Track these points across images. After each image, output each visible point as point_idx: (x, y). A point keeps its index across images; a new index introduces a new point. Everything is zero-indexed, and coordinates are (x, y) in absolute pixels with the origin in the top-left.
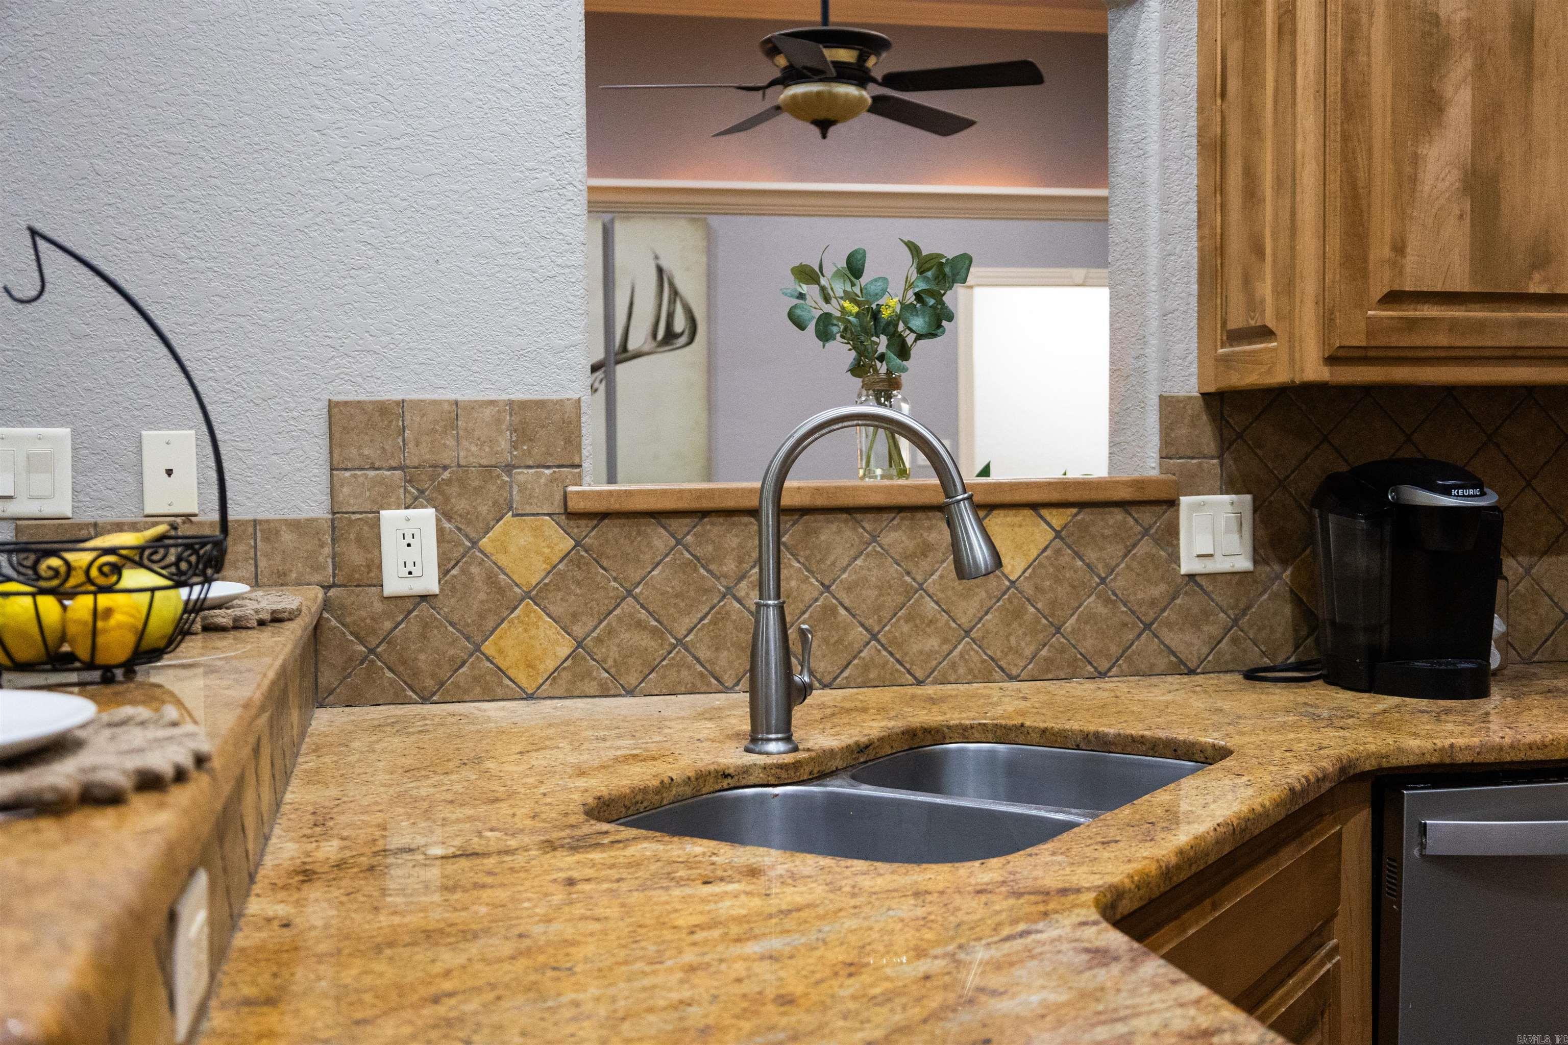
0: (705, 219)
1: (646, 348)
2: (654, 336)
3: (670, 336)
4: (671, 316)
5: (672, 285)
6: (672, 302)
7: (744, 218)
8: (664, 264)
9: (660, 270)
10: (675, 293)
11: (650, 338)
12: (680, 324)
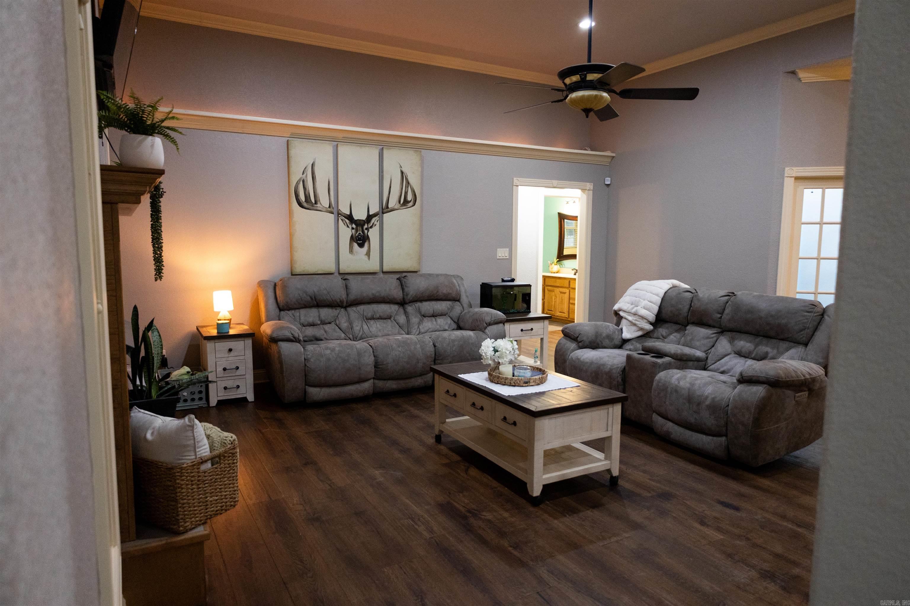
0: (421, 151)
1: (396, 207)
2: (400, 202)
3: (406, 202)
4: (406, 193)
5: (407, 179)
6: (407, 187)
7: (434, 152)
8: (403, 170)
9: (402, 173)
10: (408, 183)
11: (398, 203)
12: (410, 197)
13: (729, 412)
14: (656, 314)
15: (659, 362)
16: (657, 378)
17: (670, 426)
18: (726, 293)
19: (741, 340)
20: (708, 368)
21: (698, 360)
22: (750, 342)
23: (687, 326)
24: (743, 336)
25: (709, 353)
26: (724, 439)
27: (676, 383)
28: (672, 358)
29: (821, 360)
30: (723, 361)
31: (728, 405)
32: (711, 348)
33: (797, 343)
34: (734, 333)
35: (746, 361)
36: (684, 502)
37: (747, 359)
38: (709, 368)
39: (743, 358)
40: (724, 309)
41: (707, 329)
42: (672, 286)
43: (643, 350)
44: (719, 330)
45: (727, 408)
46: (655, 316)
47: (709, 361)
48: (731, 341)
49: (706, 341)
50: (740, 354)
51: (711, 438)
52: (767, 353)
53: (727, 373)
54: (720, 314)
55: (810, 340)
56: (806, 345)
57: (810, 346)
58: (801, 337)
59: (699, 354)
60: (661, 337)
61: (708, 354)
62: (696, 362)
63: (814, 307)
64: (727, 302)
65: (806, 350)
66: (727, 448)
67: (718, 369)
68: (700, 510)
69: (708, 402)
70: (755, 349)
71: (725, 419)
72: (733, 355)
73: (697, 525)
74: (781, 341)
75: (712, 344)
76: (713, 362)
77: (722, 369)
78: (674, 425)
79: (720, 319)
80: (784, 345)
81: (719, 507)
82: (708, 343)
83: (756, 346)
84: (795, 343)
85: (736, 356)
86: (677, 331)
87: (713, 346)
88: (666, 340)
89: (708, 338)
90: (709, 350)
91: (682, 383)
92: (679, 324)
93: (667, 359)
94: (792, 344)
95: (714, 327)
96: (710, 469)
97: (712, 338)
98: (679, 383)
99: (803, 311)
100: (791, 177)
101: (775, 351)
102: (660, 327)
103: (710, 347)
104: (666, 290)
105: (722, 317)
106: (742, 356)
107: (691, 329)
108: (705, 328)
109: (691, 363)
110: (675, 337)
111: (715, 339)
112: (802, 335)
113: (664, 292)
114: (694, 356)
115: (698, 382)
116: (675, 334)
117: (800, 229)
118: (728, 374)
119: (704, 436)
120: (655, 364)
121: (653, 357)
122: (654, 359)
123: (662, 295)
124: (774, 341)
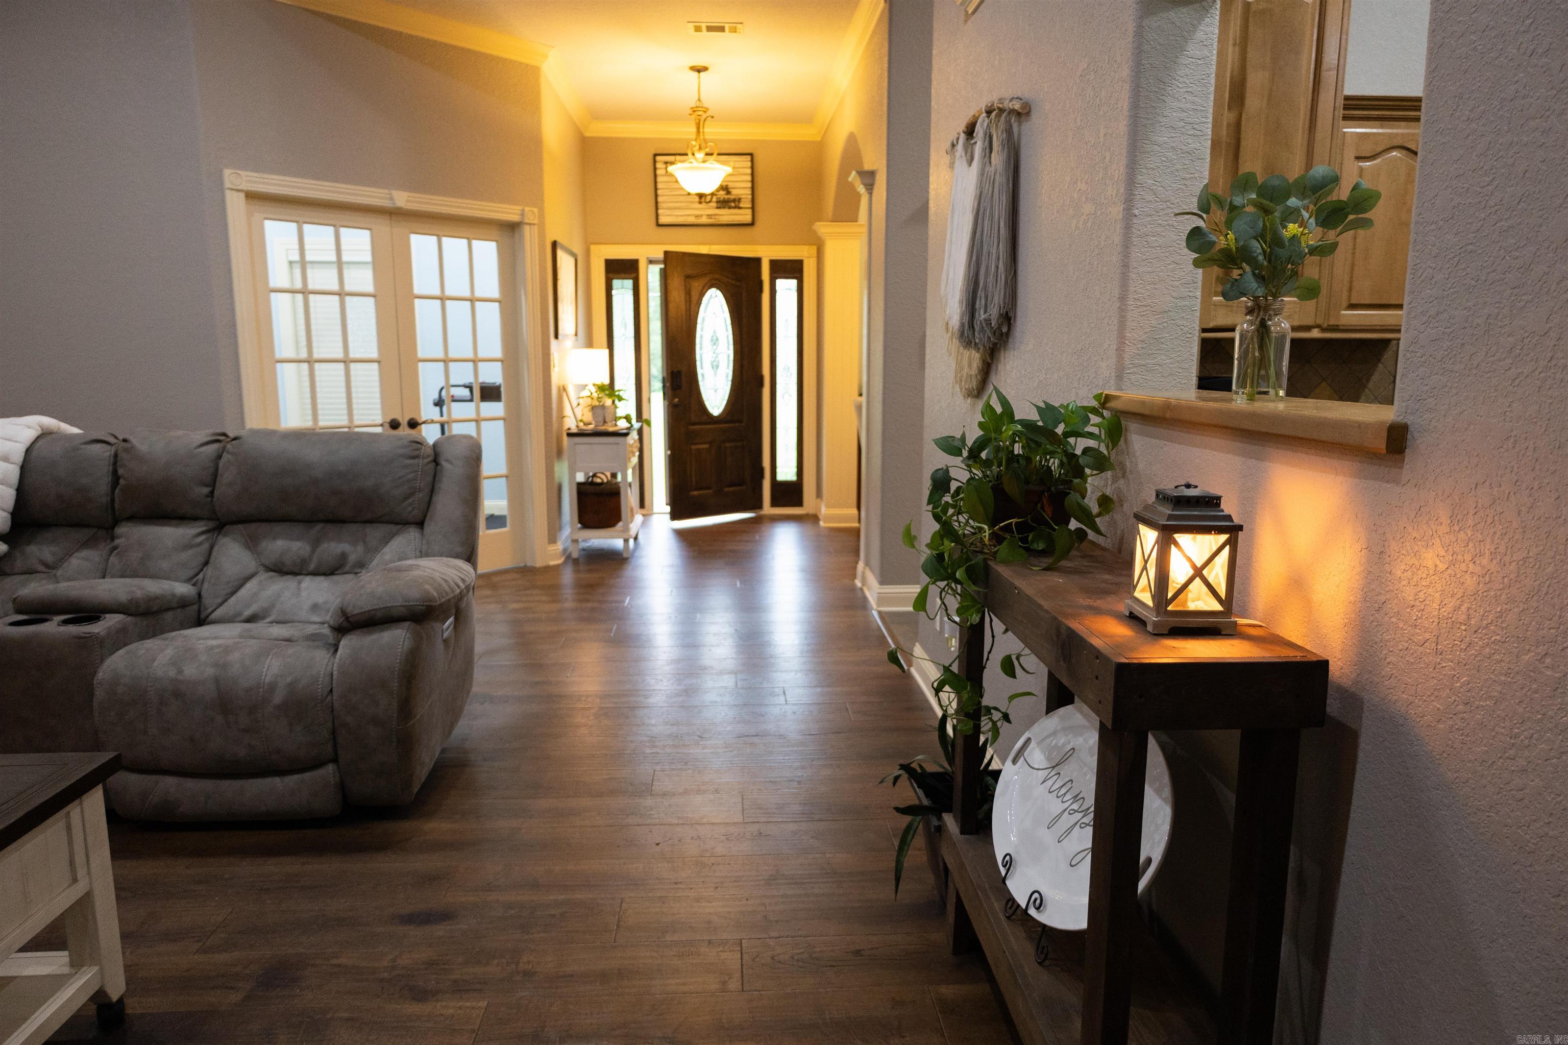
13: (336, 705)
14: (11, 510)
15: (96, 631)
16: (100, 675)
17: (168, 785)
18: (207, 436)
19: (275, 539)
20: (207, 617)
21: (183, 603)
22: (298, 539)
23: (113, 528)
24: (278, 528)
25: (200, 582)
26: (331, 768)
27: (172, 673)
28: (124, 613)
29: (459, 549)
30: (244, 592)
31: (331, 691)
32: (202, 570)
33: (402, 523)
34: (253, 526)
35: (300, 582)
36: (334, 965)
37: (299, 577)
38: (213, 616)
39: (290, 577)
40: (215, 475)
41: (177, 526)
42: (39, 432)
43: (19, 612)
44: (211, 525)
45: (329, 697)
46: (9, 516)
47: (209, 601)
48: (251, 544)
49: (185, 556)
50: (280, 569)
51: (296, 777)
52: (344, 556)
53: (263, 618)
54: (207, 486)
55: (425, 516)
56: (420, 524)
57: (429, 527)
58: (410, 509)
59: (182, 589)
60: (41, 568)
61: (199, 585)
62: (179, 610)
63: (419, 446)
64: (219, 457)
65: (422, 534)
66: (342, 786)
67: (239, 614)
68: (385, 964)
69: (278, 698)
70: (313, 551)
71: (330, 725)
72: (263, 576)
73: (412, 1008)
74: (368, 525)
75: (202, 559)
76: (220, 600)
77: (247, 613)
78: (182, 779)
79: (209, 499)
80: (374, 533)
81: (414, 932)
82: (192, 557)
83: (316, 544)
84: (397, 524)
85: (271, 577)
86: (87, 544)
87: (206, 563)
88: (59, 573)
89: (188, 547)
90: (197, 575)
91: (190, 671)
92: (88, 526)
93: (111, 621)
94: (393, 528)
95: (195, 519)
96: (319, 849)
97: (200, 544)
98: (180, 672)
99: (402, 456)
100: (238, 191)
101: (360, 548)
102: (29, 543)
103: (200, 567)
104: (28, 444)
105: (216, 493)
106: (287, 573)
107: (129, 533)
108: (171, 525)
109: (169, 616)
110: (86, 559)
111: (206, 546)
112: (410, 504)
113: (24, 450)
114: (174, 595)
115: (236, 656)
116: (85, 553)
117: (268, 301)
118: (268, 620)
119: (277, 780)
120: (83, 642)
121: (66, 622)
122: (73, 629)
123: (19, 457)
124: (353, 527)
